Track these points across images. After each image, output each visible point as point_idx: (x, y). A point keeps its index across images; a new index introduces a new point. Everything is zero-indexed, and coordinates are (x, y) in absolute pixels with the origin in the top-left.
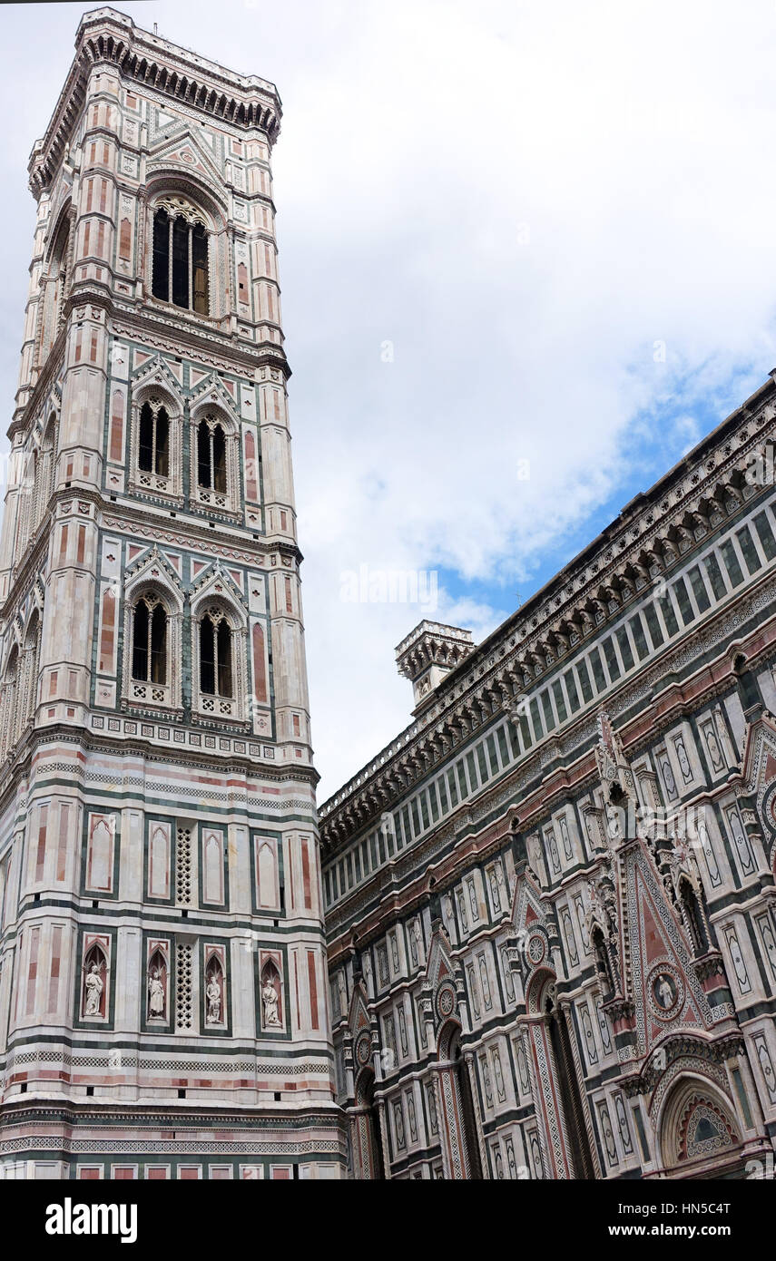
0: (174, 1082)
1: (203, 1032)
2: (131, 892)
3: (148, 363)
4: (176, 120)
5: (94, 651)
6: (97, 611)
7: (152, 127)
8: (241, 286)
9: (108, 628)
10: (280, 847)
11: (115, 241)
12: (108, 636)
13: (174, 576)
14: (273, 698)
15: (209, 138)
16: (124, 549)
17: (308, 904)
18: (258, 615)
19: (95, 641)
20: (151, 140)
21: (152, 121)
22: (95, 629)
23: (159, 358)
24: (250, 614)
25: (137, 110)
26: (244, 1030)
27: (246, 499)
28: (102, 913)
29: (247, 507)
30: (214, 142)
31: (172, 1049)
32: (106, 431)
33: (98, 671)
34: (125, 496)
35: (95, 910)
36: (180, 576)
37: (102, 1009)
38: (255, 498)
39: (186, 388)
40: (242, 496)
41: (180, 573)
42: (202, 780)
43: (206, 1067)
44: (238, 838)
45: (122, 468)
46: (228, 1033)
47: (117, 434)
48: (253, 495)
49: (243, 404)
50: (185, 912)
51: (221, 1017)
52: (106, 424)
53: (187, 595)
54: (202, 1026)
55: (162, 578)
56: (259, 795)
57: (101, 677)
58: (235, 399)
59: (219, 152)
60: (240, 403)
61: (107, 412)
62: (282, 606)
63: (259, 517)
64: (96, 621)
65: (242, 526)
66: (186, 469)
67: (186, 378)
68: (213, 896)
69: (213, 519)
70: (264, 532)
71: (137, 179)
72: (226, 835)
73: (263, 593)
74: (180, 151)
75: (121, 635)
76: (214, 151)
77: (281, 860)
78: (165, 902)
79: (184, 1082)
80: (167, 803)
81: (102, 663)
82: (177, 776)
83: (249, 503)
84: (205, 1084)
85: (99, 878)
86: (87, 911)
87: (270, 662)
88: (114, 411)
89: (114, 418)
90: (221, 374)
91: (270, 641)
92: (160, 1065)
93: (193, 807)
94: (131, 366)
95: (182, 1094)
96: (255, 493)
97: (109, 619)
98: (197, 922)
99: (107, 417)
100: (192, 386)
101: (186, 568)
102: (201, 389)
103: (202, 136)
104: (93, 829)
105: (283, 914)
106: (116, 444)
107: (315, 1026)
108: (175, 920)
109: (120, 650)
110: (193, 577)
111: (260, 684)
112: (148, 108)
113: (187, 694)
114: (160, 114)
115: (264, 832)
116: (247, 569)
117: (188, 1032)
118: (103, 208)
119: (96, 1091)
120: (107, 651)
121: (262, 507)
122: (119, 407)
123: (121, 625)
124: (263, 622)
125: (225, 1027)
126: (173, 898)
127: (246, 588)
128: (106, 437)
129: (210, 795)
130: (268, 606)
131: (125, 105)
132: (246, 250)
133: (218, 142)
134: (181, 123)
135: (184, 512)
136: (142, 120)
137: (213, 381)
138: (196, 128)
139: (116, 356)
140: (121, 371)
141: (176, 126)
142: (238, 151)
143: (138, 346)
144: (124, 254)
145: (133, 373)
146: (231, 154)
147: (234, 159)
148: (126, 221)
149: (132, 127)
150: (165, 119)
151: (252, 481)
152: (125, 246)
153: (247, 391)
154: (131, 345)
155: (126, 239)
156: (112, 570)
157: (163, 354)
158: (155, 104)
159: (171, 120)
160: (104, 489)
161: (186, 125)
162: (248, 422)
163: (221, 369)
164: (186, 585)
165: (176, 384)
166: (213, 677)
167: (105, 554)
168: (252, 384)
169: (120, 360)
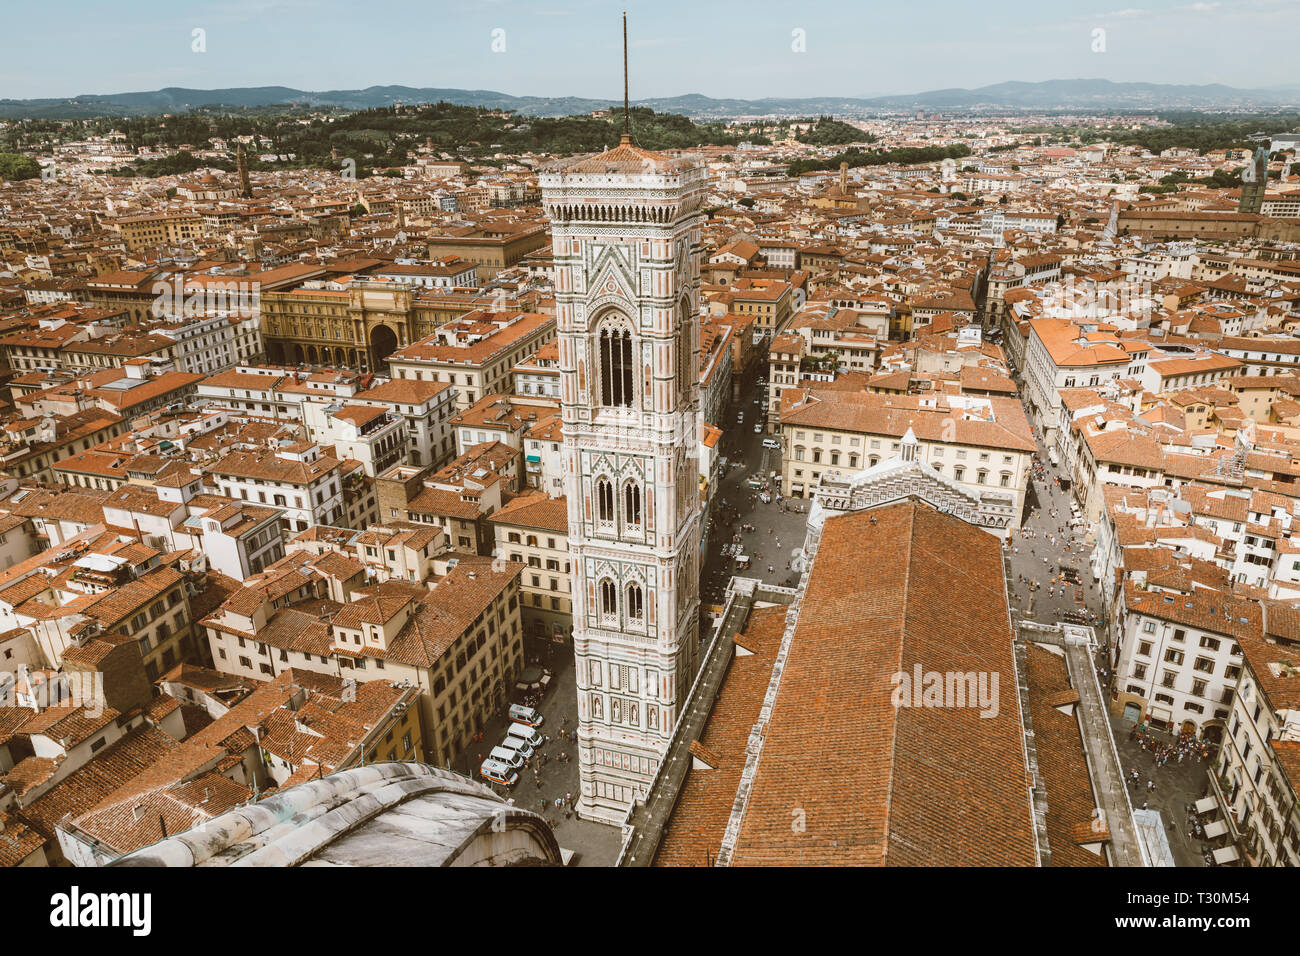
0: (622, 735)
1: (631, 724)
2: (606, 687)
4: (604, 246)
7: (589, 268)
8: (648, 383)
9: (592, 597)
11: (577, 380)
12: (592, 600)
13: (615, 573)
14: (657, 622)
15: (625, 251)
16: (594, 562)
17: (665, 697)
18: (652, 587)
19: (587, 603)
20: (590, 278)
21: (589, 259)
22: (587, 598)
23: (603, 456)
24: (648, 586)
25: (580, 254)
26: (643, 727)
27: (649, 529)
28: (598, 690)
29: (648, 535)
30: (629, 251)
32: (583, 505)
33: (589, 614)
34: (594, 537)
35: (595, 689)
37: (600, 714)
38: (653, 528)
39: (618, 469)
40: (646, 527)
41: (618, 572)
42: (629, 653)
44: (642, 673)
45: (591, 523)
47: (588, 505)
48: (651, 525)
49: (648, 471)
50: (624, 693)
51: (636, 722)
52: (583, 501)
53: (621, 582)
55: (611, 575)
56: (650, 658)
57: (591, 616)
58: (642, 471)
59: (632, 265)
60: (645, 473)
62: (661, 585)
63: (654, 538)
64: (586, 593)
65: (646, 544)
66: (619, 518)
67: (617, 465)
68: (634, 688)
70: (656, 547)
71: (584, 323)
73: (654, 577)
74: (605, 282)
75: (596, 600)
76: (629, 265)
77: (658, 680)
78: (617, 689)
79: (625, 736)
80: (616, 659)
81: (590, 611)
82: (619, 650)
83: (649, 532)
85: (596, 680)
87: (657, 606)
89: (586, 497)
90: (635, 455)
91: (657, 598)
92: (617, 730)
93: (626, 661)
94: (590, 465)
97: (592, 593)
98: (628, 696)
99: (582, 497)
100: (620, 468)
101: (621, 569)
103: (621, 253)
104: (593, 666)
105: (658, 697)
106: (588, 511)
108: (620, 695)
109: (596, 606)
110: (624, 572)
111: (652, 616)
112: (586, 248)
113: (622, 622)
114: (594, 248)
115: (652, 670)
116: (648, 566)
117: (626, 723)
120: (592, 605)
121: (655, 532)
122: (587, 492)
123: (596, 595)
124: (654, 589)
125: (637, 725)
126: (620, 688)
127: (647, 575)
129: (632, 657)
130: (656, 583)
131: (573, 254)
132: (650, 352)
133: (632, 253)
134: (608, 248)
135: (619, 541)
136: (583, 262)
137: (631, 463)
138: (617, 246)
139: (584, 460)
140: (586, 470)
141: (604, 254)
142: (646, 252)
143: (593, 451)
144: (582, 388)
145: (592, 470)
146: (642, 260)
147: (643, 264)
148: (581, 362)
149: (578, 273)
150: (597, 250)
151: (651, 517)
152: (582, 382)
153: (649, 463)
154: (591, 451)
155: (582, 375)
156: (591, 573)
157: (605, 453)
158: (590, 239)
159: (600, 249)
160: (585, 537)
161: (611, 249)
162: (649, 483)
163: (635, 452)
164: (620, 576)
165: (611, 470)
166: (635, 610)
167: (588, 566)
168: (652, 457)
169: (586, 463)
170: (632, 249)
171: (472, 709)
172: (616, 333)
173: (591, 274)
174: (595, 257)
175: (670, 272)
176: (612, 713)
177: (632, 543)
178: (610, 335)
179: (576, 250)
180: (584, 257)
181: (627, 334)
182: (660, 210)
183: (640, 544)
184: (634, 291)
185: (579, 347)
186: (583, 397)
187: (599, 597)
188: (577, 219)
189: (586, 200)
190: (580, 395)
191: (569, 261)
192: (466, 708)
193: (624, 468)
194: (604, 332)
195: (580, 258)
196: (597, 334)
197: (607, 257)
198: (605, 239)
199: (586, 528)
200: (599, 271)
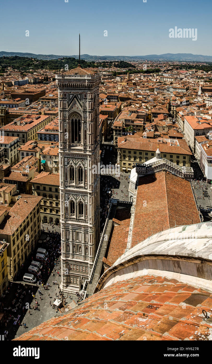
2: (71, 240)
3: (70, 160)
4: (73, 95)
8: (85, 136)
10: (88, 235)
11: (64, 135)
12: (67, 208)
14: (88, 215)
15: (79, 96)
17: (90, 242)
19: (65, 209)
24: (85, 203)
26: (83, 254)
30: (81, 96)
31: (76, 254)
34: (68, 187)
35: (67, 241)
37: (69, 250)
39: (76, 164)
42: (78, 227)
43: (79, 257)
44: (83, 234)
47: (66, 175)
48: (86, 182)
49: (85, 164)
51: (81, 252)
53: (76, 202)
55: (73, 199)
56: (86, 228)
57: (66, 214)
63: (87, 186)
66: (76, 180)
67: (76, 162)
68: (80, 240)
70: (88, 189)
71: (67, 117)
72: (81, 233)
73: (87, 199)
74: (73, 105)
76: (80, 100)
78: (75, 240)
80: (74, 229)
81: (66, 212)
82: (76, 226)
85: (68, 238)
87: (88, 210)
88: (66, 171)
90: (81, 159)
91: (88, 207)
93: (78, 230)
101: (76, 197)
104: (67, 232)
105: (88, 242)
106: (66, 177)
107: (91, 255)
108: (76, 242)
109: (68, 210)
111: (86, 213)
112: (68, 95)
115: (86, 233)
116: (85, 196)
118: (61, 130)
119: (69, 257)
124: (87, 204)
127: (85, 199)
129: (80, 228)
132: (86, 126)
135: (76, 187)
137: (80, 161)
138: (77, 95)
140: (66, 163)
141: (73, 97)
142: (85, 97)
143: (68, 158)
145: (68, 164)
146: (84, 99)
148: (66, 129)
149: (66, 102)
150: (71, 96)
151: (86, 179)
153: (86, 161)
154: (67, 158)
156: (67, 199)
157: (72, 158)
158: (69, 93)
159: (72, 96)
160: (65, 186)
161: (75, 95)
162: (86, 167)
163: (81, 158)
164: (76, 199)
165: (74, 164)
166: (81, 212)
167: (66, 196)
168: (86, 159)
169: (66, 161)
171: (24, 250)
172: (76, 120)
173: (69, 103)
174: (71, 97)
175: (92, 102)
176: (73, 249)
177: (80, 188)
178: (74, 121)
179: (65, 96)
180: (67, 98)
181: (79, 120)
182: (90, 85)
183: (83, 188)
184: (82, 108)
185: (65, 125)
186: (66, 140)
187: (69, 208)
188: (66, 87)
189: (69, 82)
191: (63, 99)
192: (22, 250)
193: (78, 162)
194: (73, 120)
195: (66, 98)
196: (70, 121)
197: (74, 98)
198: (74, 93)
199: (66, 183)
200: (72, 102)
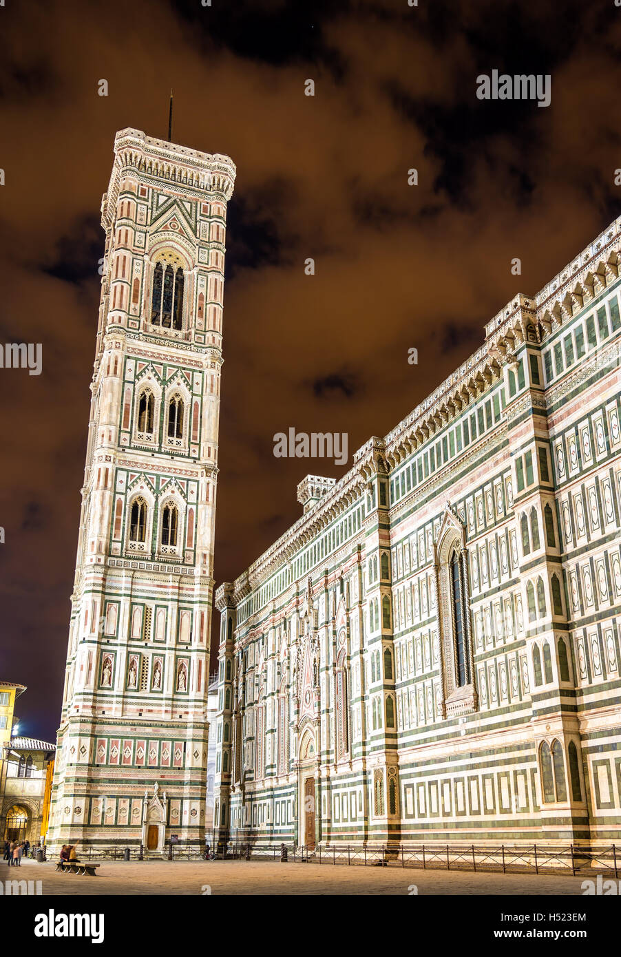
0: (137, 710)
1: (151, 692)
2: (123, 635)
3: (144, 369)
4: (170, 197)
5: (112, 529)
6: (113, 510)
7: (154, 209)
8: (200, 309)
9: (118, 517)
10: (192, 615)
11: (130, 293)
12: (118, 521)
13: (152, 488)
14: (195, 545)
15: (188, 206)
16: (127, 477)
17: (201, 640)
18: (192, 504)
19: (112, 524)
20: (154, 217)
21: (155, 203)
22: (113, 519)
23: (150, 365)
24: (188, 503)
25: (146, 197)
26: (168, 691)
27: (192, 441)
28: (111, 644)
29: (191, 445)
30: (191, 206)
31: (138, 698)
32: (121, 412)
33: (113, 539)
34: (130, 448)
35: (108, 643)
36: (155, 488)
37: (109, 683)
38: (196, 439)
39: (164, 380)
40: (189, 439)
41: (154, 486)
42: (158, 586)
43: (151, 705)
44: (173, 612)
45: (129, 432)
46: (162, 692)
47: (127, 412)
48: (195, 438)
49: (195, 385)
50: (146, 644)
51: (159, 686)
52: (122, 408)
53: (157, 498)
54: (151, 689)
55: (146, 490)
56: (184, 592)
57: (114, 541)
58: (190, 383)
59: (193, 216)
60: (192, 385)
61: (122, 401)
62: (204, 498)
63: (197, 450)
64: (113, 514)
65: (189, 457)
66: (161, 428)
67: (164, 375)
68: (160, 636)
69: (173, 454)
70: (199, 459)
71: (144, 248)
72: (167, 611)
73: (196, 492)
74: (169, 222)
75: (124, 521)
76: (190, 215)
77: (192, 621)
78: (138, 640)
79: (142, 710)
80: (141, 597)
81: (115, 535)
82: (147, 585)
83: (192, 443)
84: (150, 711)
85: (110, 630)
86: (105, 644)
87: (196, 527)
88: (126, 400)
89: (126, 404)
90: (183, 369)
91: (197, 516)
92: (132, 704)
93: (153, 598)
94: (135, 372)
95: (140, 715)
96: (197, 437)
97: (119, 513)
98: (151, 648)
99: (122, 405)
100: (167, 378)
101: (158, 483)
102: (172, 380)
103: (184, 206)
104: (108, 610)
105: (190, 644)
106: (126, 419)
107: (199, 690)
108: (142, 647)
109: (124, 528)
110: (161, 487)
111: (190, 538)
112: (153, 194)
113: (154, 546)
114: (160, 196)
115: (185, 609)
116: (188, 480)
117: (145, 691)
118: (123, 276)
119: (106, 713)
120: (117, 528)
121: (199, 444)
122: (128, 399)
123: (125, 515)
124: (194, 507)
125: (161, 690)
126: (142, 638)
127: (187, 491)
128: (121, 416)
129: (162, 593)
130: (197, 499)
131: (139, 195)
132: (204, 283)
133: (194, 208)
134: (172, 199)
135: (160, 452)
136: (149, 204)
137: (179, 374)
138: (181, 201)
139: (128, 367)
140: (130, 376)
141: (169, 203)
142: (205, 209)
143: (139, 359)
144: (135, 301)
145: (136, 377)
146: (201, 215)
147: (202, 218)
148: (137, 279)
149: (142, 211)
150: (162, 199)
151: (195, 430)
152: (136, 296)
153: (198, 377)
154: (137, 359)
155: (136, 291)
156: (121, 488)
157: (153, 362)
158: (157, 189)
159: (166, 198)
160: (119, 446)
161: (175, 200)
162: (197, 395)
163: (184, 366)
164: (157, 492)
165: (159, 379)
166: (168, 536)
167: (118, 480)
168: (200, 372)
169: (130, 370)
170: (194, 205)
172: (169, 267)
173: (156, 214)
174: (161, 202)
177: (173, 455)
178: (164, 268)
179: (144, 194)
180: (150, 200)
183: (183, 456)
184: (194, 234)
185: (135, 267)
186: (135, 309)
187: (126, 518)
188: (148, 173)
190: (132, 305)
191: (136, 199)
193: (172, 378)
194: (160, 264)
195: (146, 200)
196: (154, 263)
197: (172, 205)
198: (171, 193)
199: (122, 438)
200: (163, 213)
